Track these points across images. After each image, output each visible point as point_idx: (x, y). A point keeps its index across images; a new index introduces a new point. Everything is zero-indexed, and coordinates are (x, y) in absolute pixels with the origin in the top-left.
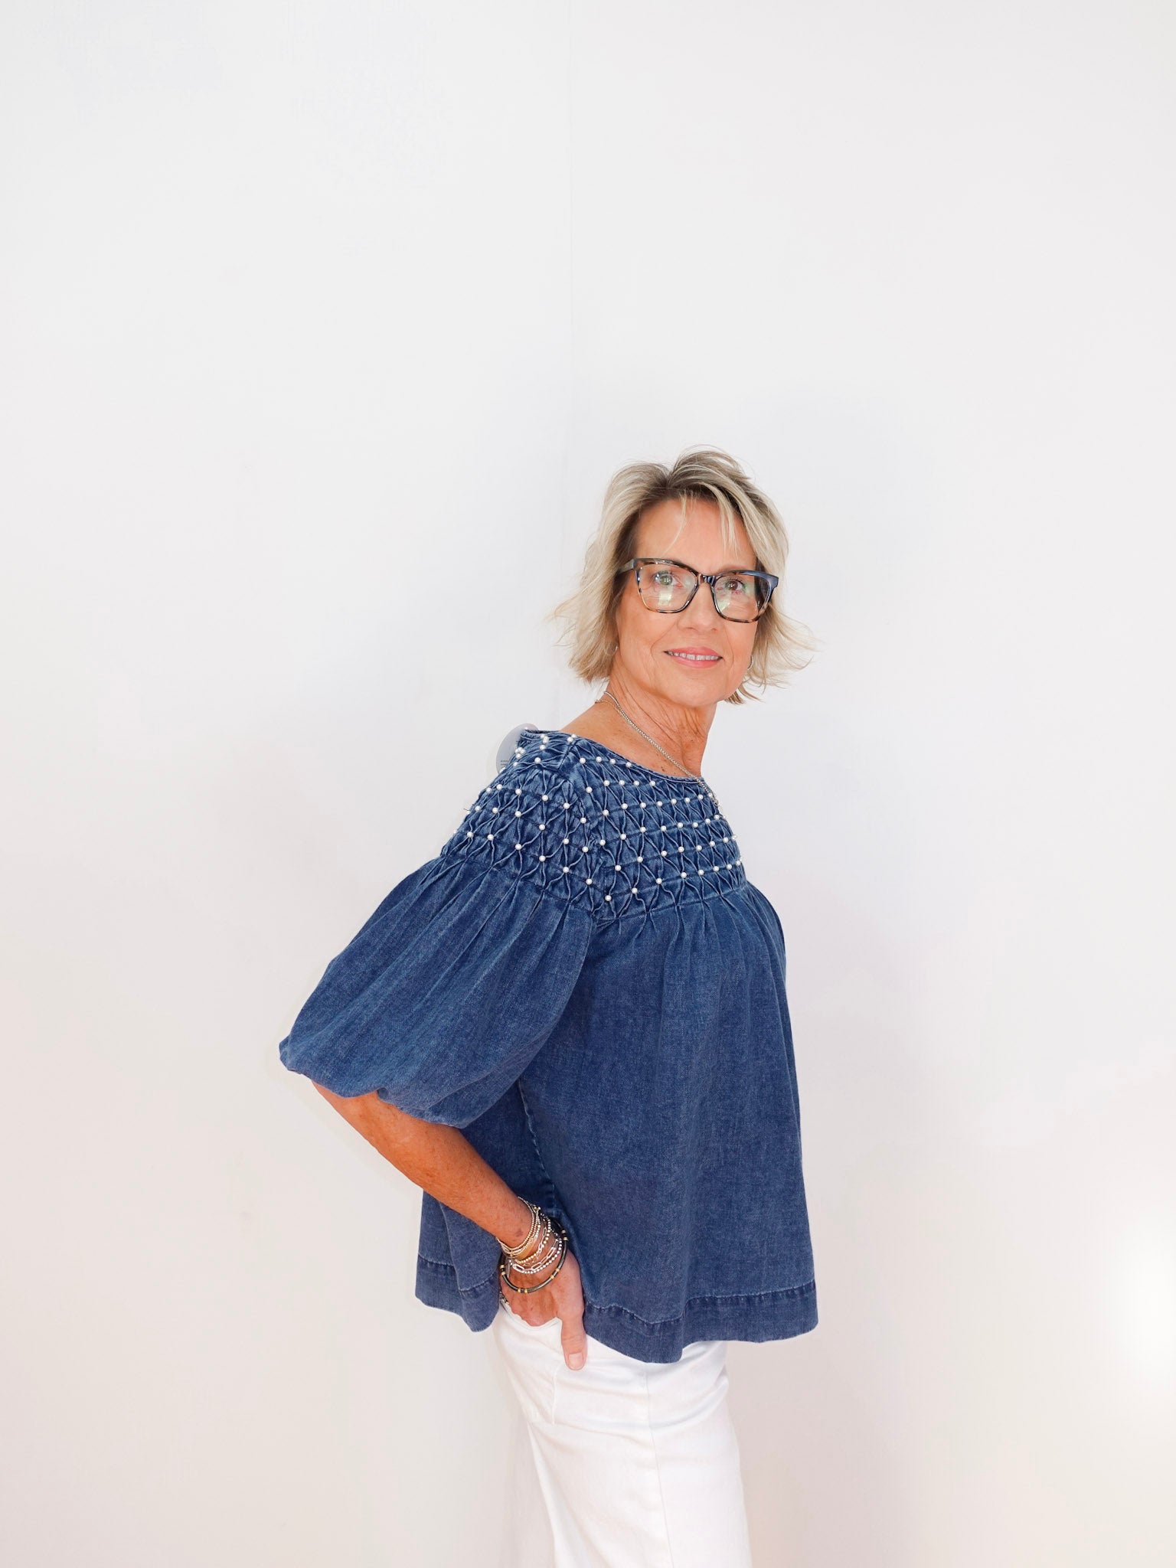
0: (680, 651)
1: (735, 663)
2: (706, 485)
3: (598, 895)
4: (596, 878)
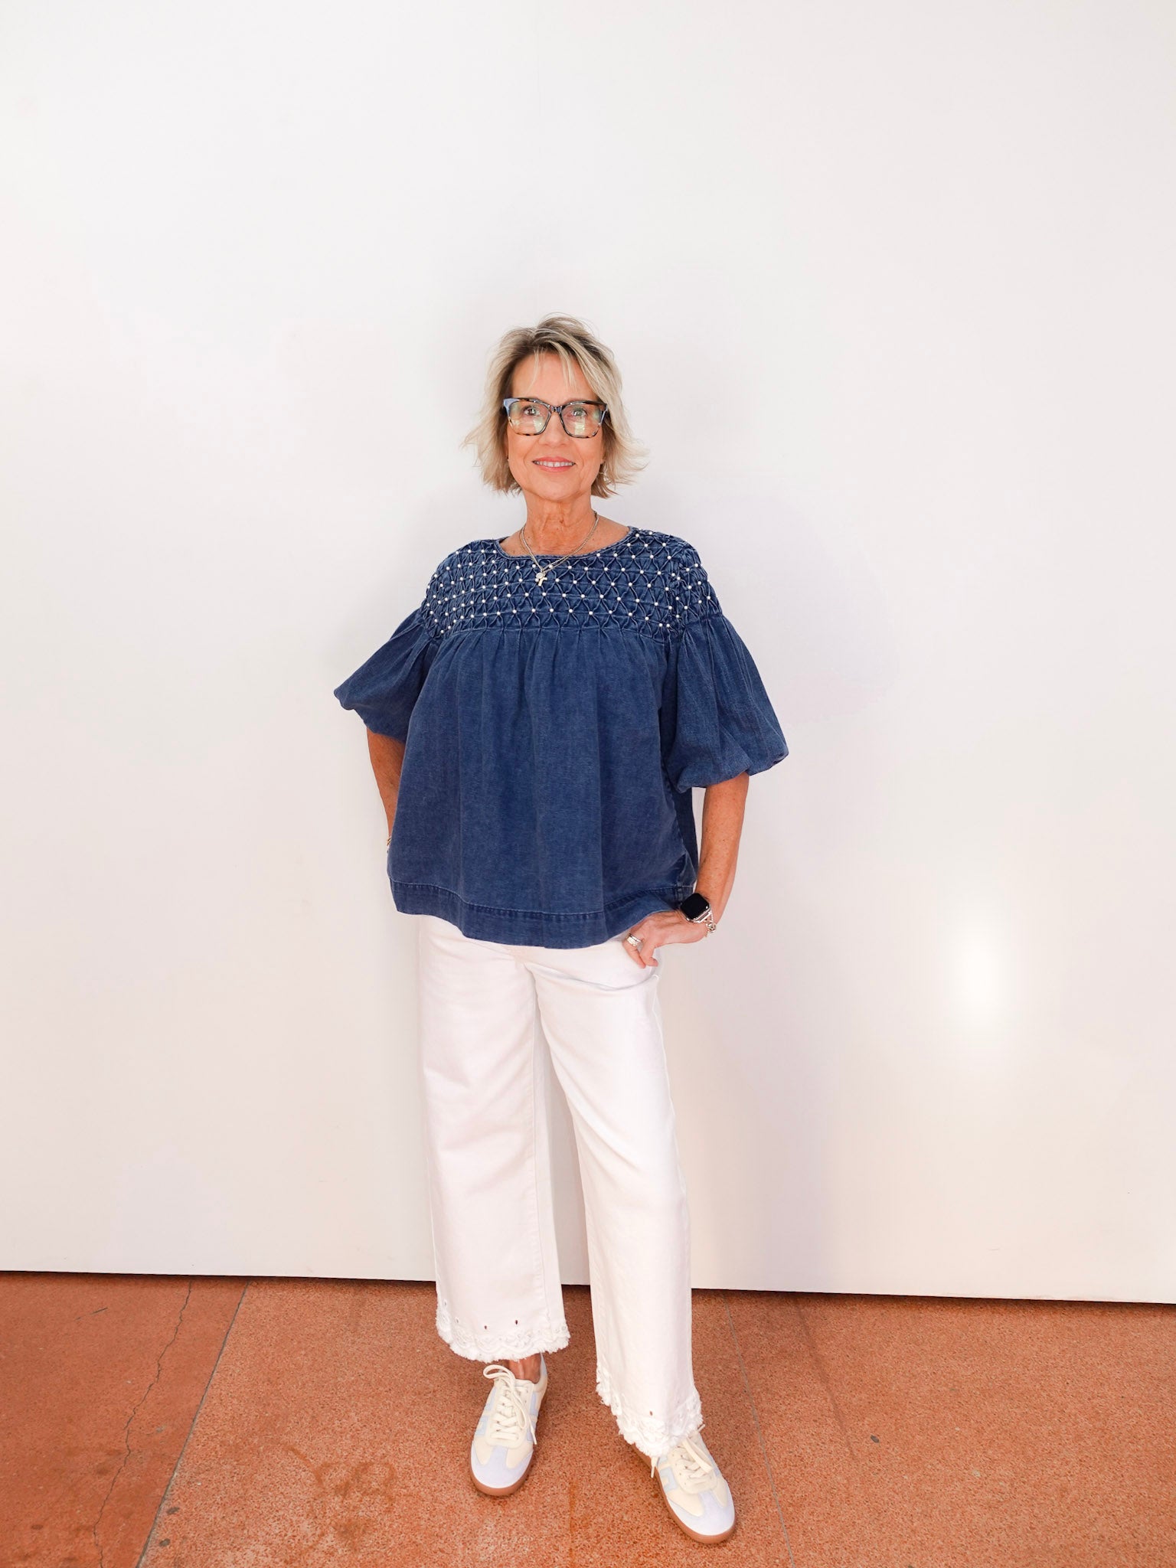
0: (543, 460)
1: (585, 466)
2: (550, 341)
3: (439, 629)
4: (439, 619)
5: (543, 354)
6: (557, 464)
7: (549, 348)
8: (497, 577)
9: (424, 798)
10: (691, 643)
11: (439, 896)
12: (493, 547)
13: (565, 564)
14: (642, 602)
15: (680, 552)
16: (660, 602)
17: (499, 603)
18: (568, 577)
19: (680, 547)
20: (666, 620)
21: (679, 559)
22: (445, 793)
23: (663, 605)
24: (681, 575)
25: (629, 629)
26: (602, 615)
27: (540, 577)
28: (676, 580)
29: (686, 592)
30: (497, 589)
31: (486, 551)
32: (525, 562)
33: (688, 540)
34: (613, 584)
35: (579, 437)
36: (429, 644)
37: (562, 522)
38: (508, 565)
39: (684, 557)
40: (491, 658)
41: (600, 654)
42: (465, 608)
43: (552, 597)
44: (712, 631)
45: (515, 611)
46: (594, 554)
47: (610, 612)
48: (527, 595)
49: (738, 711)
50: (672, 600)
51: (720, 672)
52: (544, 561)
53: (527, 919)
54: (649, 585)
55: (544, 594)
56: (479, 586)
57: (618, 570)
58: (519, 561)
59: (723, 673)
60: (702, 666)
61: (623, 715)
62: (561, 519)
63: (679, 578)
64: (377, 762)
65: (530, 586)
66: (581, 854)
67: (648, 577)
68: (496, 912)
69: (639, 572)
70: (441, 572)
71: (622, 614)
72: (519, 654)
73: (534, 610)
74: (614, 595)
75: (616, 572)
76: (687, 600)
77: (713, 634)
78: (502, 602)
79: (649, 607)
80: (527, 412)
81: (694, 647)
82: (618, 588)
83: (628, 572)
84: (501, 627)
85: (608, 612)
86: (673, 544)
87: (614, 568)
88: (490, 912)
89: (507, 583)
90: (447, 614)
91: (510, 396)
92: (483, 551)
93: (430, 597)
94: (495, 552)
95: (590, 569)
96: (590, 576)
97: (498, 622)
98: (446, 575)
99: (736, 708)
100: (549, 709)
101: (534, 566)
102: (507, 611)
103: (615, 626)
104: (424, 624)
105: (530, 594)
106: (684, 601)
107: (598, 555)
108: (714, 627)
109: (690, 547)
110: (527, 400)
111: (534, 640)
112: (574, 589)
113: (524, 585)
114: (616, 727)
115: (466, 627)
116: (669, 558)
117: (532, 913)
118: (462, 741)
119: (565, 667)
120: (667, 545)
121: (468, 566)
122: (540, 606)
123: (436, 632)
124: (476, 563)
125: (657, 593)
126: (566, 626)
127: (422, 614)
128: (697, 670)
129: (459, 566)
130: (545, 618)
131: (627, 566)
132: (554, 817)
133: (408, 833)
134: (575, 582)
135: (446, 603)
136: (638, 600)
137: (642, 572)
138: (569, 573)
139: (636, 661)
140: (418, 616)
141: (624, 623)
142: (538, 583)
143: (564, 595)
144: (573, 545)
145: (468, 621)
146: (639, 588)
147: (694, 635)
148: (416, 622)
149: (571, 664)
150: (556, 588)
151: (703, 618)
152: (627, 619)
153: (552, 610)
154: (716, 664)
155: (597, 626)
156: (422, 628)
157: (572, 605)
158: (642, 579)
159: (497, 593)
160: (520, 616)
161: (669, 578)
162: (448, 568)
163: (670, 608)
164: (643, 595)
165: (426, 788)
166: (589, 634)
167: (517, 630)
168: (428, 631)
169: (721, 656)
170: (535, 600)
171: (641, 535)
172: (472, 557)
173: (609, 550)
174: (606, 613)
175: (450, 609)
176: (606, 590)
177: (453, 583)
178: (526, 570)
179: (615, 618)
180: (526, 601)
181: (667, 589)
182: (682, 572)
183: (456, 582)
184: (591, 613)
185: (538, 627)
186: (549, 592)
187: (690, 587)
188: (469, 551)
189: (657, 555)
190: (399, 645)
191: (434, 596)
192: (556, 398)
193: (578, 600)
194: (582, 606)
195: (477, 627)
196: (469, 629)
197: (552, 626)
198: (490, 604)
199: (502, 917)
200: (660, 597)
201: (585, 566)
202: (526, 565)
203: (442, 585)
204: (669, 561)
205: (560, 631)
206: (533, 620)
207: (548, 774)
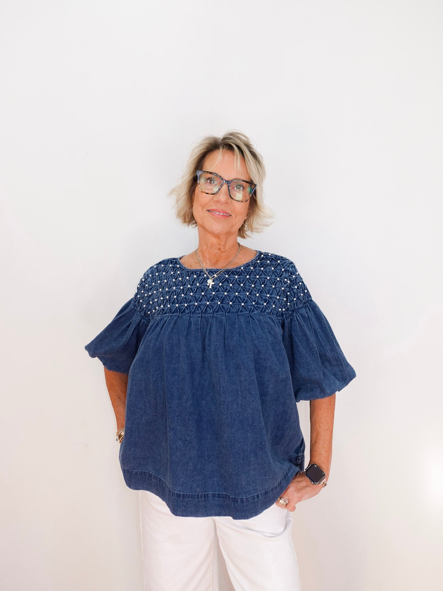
0: (213, 210)
1: (236, 218)
2: (231, 144)
3: (147, 311)
4: (146, 305)
5: (225, 150)
6: (221, 214)
7: (230, 147)
8: (182, 282)
9: (144, 418)
10: (301, 320)
11: (153, 480)
12: (176, 263)
13: (223, 274)
14: (270, 296)
15: (288, 266)
16: (280, 296)
17: (185, 298)
18: (226, 282)
19: (288, 263)
20: (282, 306)
21: (288, 271)
22: (156, 416)
23: (281, 298)
24: (290, 280)
25: (265, 313)
26: (249, 305)
27: (210, 282)
28: (287, 282)
29: (294, 290)
30: (183, 289)
31: (173, 265)
32: (200, 273)
33: (291, 259)
34: (253, 286)
35: (238, 201)
36: (141, 319)
37: (219, 249)
38: (188, 274)
39: (291, 269)
40: (185, 334)
41: (253, 331)
42: (163, 300)
43: (219, 295)
44: (309, 310)
45: (196, 304)
46: (240, 268)
47: (254, 303)
48: (203, 293)
49: (330, 356)
50: (285, 295)
51: (317, 333)
52: (211, 272)
53: (216, 499)
54: (273, 286)
55: (214, 293)
56: (171, 287)
57: (255, 277)
58: (195, 272)
59: (318, 334)
60: (308, 333)
61: (270, 367)
62: (219, 248)
63: (289, 282)
64: (110, 387)
65: (205, 288)
66: (253, 459)
67: (272, 281)
68: (196, 497)
69: (267, 278)
70: (147, 278)
71: (260, 304)
72: (201, 330)
73: (208, 303)
74: (255, 293)
75: (253, 278)
76: (295, 295)
77: (310, 312)
78: (187, 298)
79: (274, 299)
80: (209, 181)
81: (302, 323)
82: (256, 288)
83: (260, 278)
84: (188, 313)
85: (252, 303)
86: (283, 261)
87: (252, 276)
88: (192, 497)
89: (189, 286)
90: (151, 303)
91: (201, 169)
92: (171, 265)
93: (140, 292)
94: (178, 266)
95: (239, 277)
96: (239, 281)
97: (186, 310)
98: (149, 280)
99: (329, 354)
100: (225, 367)
101: (205, 275)
102: (191, 303)
103: (257, 311)
104: (137, 307)
105: (205, 293)
106: (293, 294)
107: (242, 268)
108: (311, 308)
109: (292, 263)
110: (211, 173)
111: (210, 322)
112: (231, 289)
113: (200, 287)
114: (266, 374)
115: (165, 313)
116: (283, 270)
117: (219, 494)
118: (167, 387)
119: (231, 340)
120: (280, 262)
121: (162, 274)
122: (212, 301)
123: (145, 313)
124: (167, 272)
125: (278, 291)
126: (228, 312)
127: (135, 302)
128: (305, 335)
129: (157, 274)
130: (215, 308)
131: (259, 274)
132: (234, 437)
133: (133, 440)
134: (231, 285)
135: (150, 296)
136: (268, 295)
137: (268, 278)
138: (227, 280)
139: (272, 332)
140: (132, 302)
141: (262, 310)
142: (209, 286)
143: (226, 293)
144: (227, 262)
145: (166, 309)
146: (268, 288)
147: (301, 315)
148: (131, 306)
149: (235, 338)
150: (220, 289)
151: (305, 303)
152: (263, 307)
153: (219, 303)
154: (314, 329)
155: (247, 312)
156: (135, 310)
157: (231, 299)
158: (268, 283)
159: (183, 292)
160: (199, 307)
161: (283, 282)
162: (150, 275)
163: (285, 299)
164: (271, 292)
165: (145, 412)
166: (243, 318)
167: (199, 315)
168: (140, 312)
169: (316, 324)
170: (208, 297)
171: (264, 255)
172: (165, 269)
173: (248, 265)
174: (251, 304)
175: (153, 300)
176: (249, 289)
177: (153, 284)
178: (201, 278)
179: (257, 307)
180: (203, 298)
181: (283, 289)
182: (291, 278)
183: (155, 283)
184: (243, 304)
185: (211, 313)
186: (216, 292)
187: (296, 287)
188: (162, 265)
189: (276, 268)
190: (122, 320)
191: (142, 292)
192: (227, 177)
193: (234, 296)
194: (237, 300)
195: (173, 313)
196: (168, 315)
197: (220, 313)
198: (179, 298)
199: (200, 499)
200: (280, 294)
201: (235, 275)
202: (200, 275)
203: (147, 285)
204: (283, 272)
205: (225, 315)
206: (208, 309)
207: (227, 409)
